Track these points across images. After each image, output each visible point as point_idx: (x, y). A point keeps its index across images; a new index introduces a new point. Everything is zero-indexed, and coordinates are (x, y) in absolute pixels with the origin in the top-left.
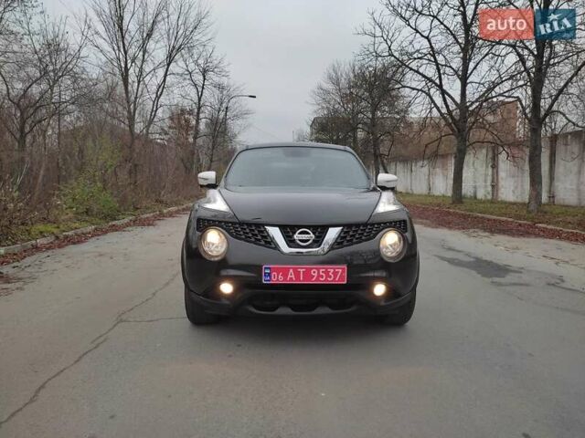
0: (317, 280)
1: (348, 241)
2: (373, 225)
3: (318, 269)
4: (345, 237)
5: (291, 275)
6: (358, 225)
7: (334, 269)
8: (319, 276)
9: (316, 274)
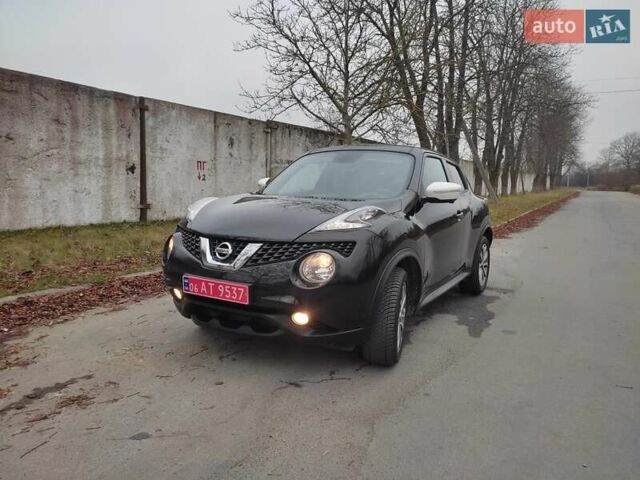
0: (224, 296)
1: (265, 259)
2: (301, 244)
3: (224, 285)
4: (263, 255)
5: (204, 289)
6: (281, 243)
7: (238, 287)
8: (226, 293)
9: (222, 291)
